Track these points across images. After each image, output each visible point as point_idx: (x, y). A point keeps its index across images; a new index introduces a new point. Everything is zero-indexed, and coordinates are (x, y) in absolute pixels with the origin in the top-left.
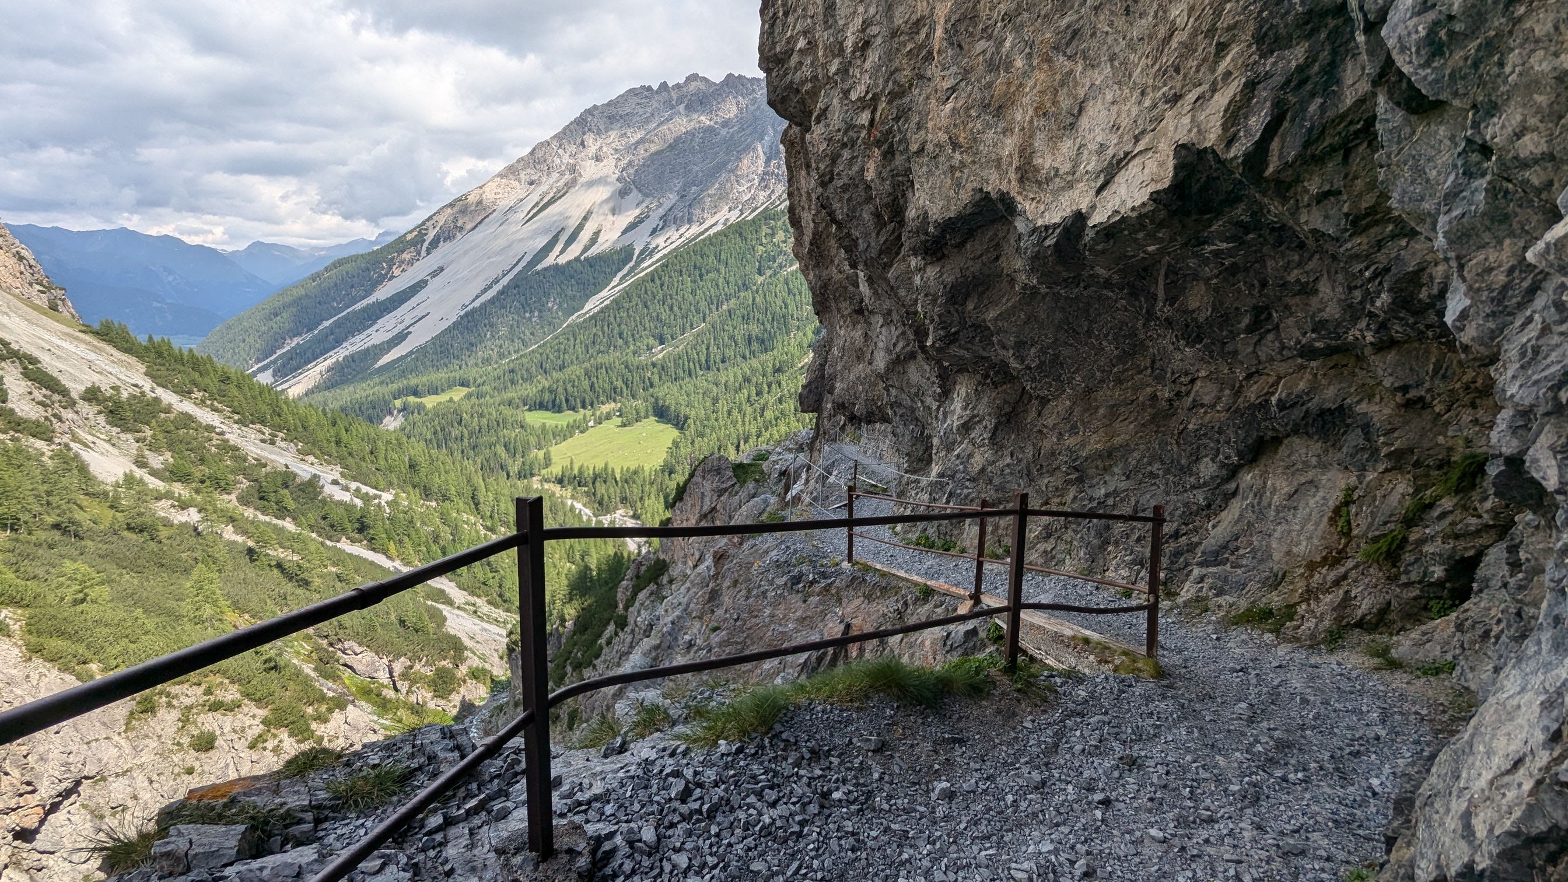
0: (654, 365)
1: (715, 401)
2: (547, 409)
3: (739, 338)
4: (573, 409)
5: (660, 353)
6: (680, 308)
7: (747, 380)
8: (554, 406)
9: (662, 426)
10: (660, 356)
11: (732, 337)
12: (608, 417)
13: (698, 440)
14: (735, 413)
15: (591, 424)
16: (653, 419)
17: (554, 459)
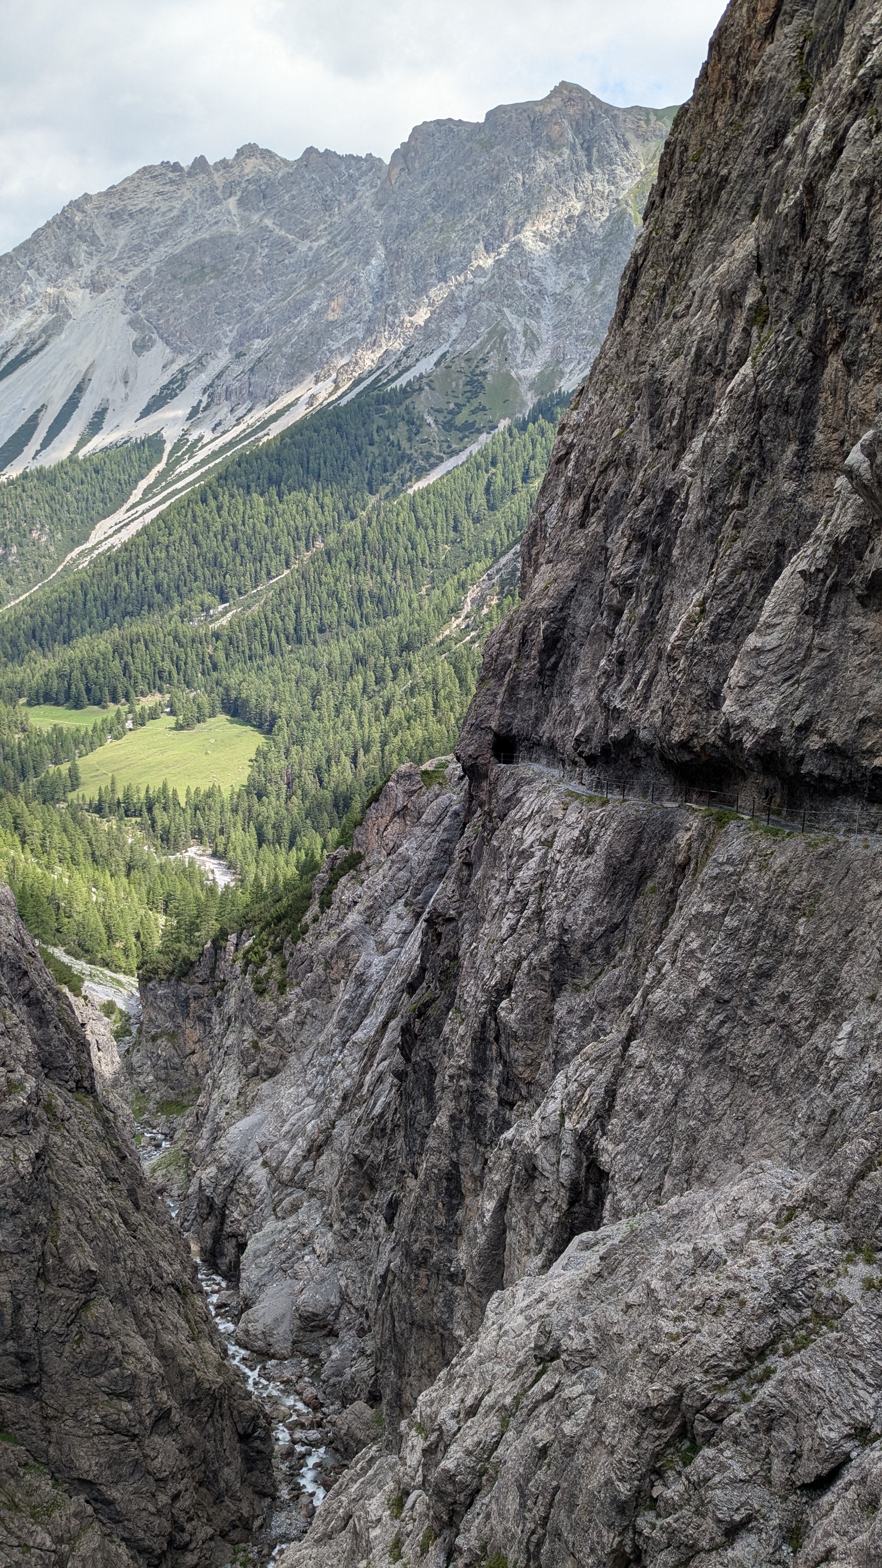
0: (217, 636)
1: (316, 692)
2: (57, 704)
3: (344, 596)
4: (99, 702)
5: (224, 616)
6: (249, 545)
7: (361, 660)
8: (68, 698)
9: (238, 729)
10: (224, 621)
11: (333, 594)
12: (154, 715)
13: (294, 749)
14: (347, 710)
15: (129, 724)
16: (222, 718)
17: (83, 777)
